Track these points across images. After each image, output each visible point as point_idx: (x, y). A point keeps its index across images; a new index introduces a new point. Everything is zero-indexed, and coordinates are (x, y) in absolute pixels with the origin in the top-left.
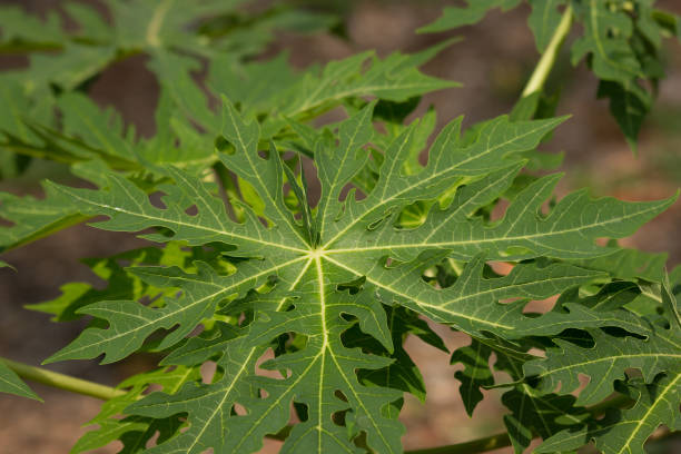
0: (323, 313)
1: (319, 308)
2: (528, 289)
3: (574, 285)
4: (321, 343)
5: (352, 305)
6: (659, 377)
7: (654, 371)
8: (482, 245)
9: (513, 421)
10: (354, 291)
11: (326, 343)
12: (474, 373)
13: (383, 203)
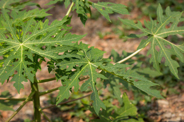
0: (22, 55)
1: (21, 54)
2: (59, 51)
3: (67, 50)
4: (21, 60)
5: (27, 53)
6: (82, 66)
7: (81, 65)
8: (52, 43)
9: (57, 74)
10: (27, 51)
11: (22, 60)
12: (51, 66)
13: (34, 35)
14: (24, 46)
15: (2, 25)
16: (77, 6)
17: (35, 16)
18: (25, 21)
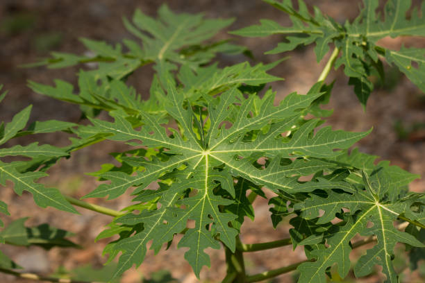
0: (206, 180)
1: (205, 177)
2: (301, 171)
3: (321, 170)
4: (204, 193)
5: (219, 177)
6: (358, 212)
7: (355, 209)
8: (281, 150)
9: (295, 231)
10: (221, 170)
11: (206, 193)
12: (279, 209)
13: (238, 130)
14: (213, 158)
15: (158, 103)
16: (347, 56)
17: (241, 80)
18: (217, 93)
